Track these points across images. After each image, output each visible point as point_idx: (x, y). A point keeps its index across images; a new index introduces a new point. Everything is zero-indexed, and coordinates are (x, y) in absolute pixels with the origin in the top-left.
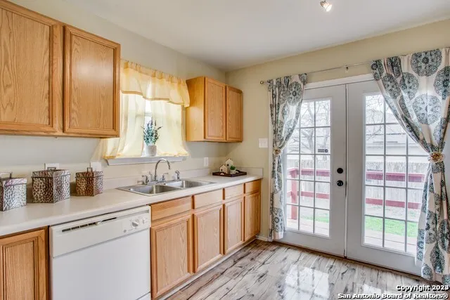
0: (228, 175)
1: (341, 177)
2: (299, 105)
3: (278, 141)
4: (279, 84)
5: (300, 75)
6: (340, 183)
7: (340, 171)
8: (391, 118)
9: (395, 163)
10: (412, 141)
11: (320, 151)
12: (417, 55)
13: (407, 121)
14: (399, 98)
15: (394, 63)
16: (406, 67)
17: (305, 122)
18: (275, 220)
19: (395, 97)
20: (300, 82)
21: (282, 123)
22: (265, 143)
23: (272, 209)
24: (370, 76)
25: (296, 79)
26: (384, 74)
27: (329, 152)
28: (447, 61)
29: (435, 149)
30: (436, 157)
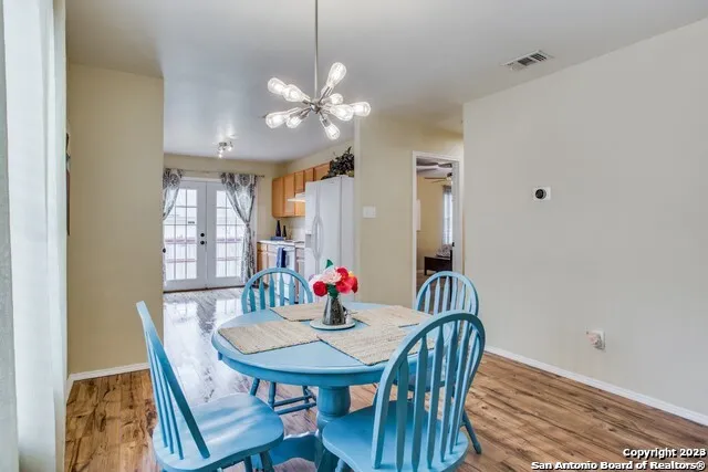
1: (203, 239)
2: (177, 191)
5: (178, 170)
7: (202, 235)
8: (229, 205)
9: (232, 234)
10: (238, 217)
11: (189, 222)
12: (241, 175)
13: (237, 208)
15: (232, 176)
16: (237, 180)
17: (181, 200)
19: (232, 195)
20: (178, 175)
24: (219, 180)
25: (175, 172)
26: (227, 181)
27: (196, 223)
28: (252, 181)
29: (248, 222)
30: (248, 225)
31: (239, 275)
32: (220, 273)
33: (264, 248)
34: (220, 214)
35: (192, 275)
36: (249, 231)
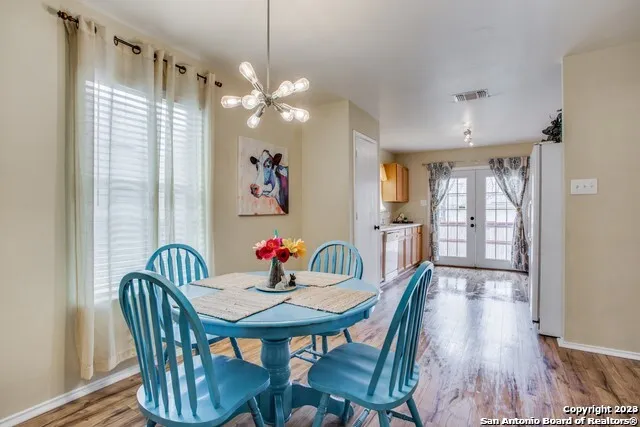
0: (403, 222)
1: (473, 222)
2: (448, 180)
3: (434, 202)
4: (435, 167)
5: (449, 163)
6: (472, 226)
7: (472, 218)
8: (499, 190)
9: (501, 218)
10: (509, 201)
11: (460, 207)
12: (510, 159)
13: (506, 192)
14: (502, 180)
15: (500, 162)
16: (506, 165)
17: (453, 190)
18: (432, 249)
19: (500, 179)
20: (449, 167)
21: (437, 191)
22: (425, 203)
23: (432, 243)
24: (489, 167)
25: (446, 164)
26: (495, 167)
27: (466, 208)
28: (523, 164)
29: (519, 206)
30: (519, 209)
31: (509, 259)
32: (489, 255)
34: (489, 201)
35: (463, 253)
36: (521, 215)
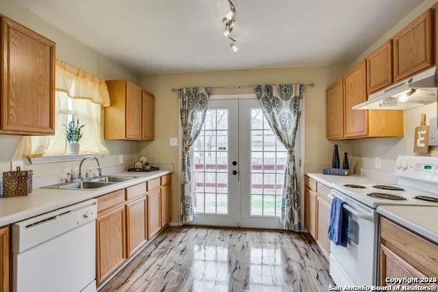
0: (143, 170)
1: (235, 168)
2: (205, 112)
3: (187, 141)
4: (189, 94)
5: (205, 88)
6: (235, 173)
7: (235, 163)
8: (267, 126)
10: (279, 142)
11: (220, 148)
12: (281, 86)
13: (276, 129)
14: (271, 113)
15: (269, 89)
16: (275, 94)
18: (185, 206)
19: (270, 112)
20: (205, 94)
21: (191, 125)
22: (175, 142)
23: (183, 197)
24: (254, 96)
25: (202, 91)
26: (263, 96)
27: (227, 150)
28: (295, 93)
29: (290, 147)
30: (291, 152)
31: (279, 214)
32: (255, 211)
33: (312, 185)
34: (255, 137)
35: (223, 210)
36: (292, 159)
